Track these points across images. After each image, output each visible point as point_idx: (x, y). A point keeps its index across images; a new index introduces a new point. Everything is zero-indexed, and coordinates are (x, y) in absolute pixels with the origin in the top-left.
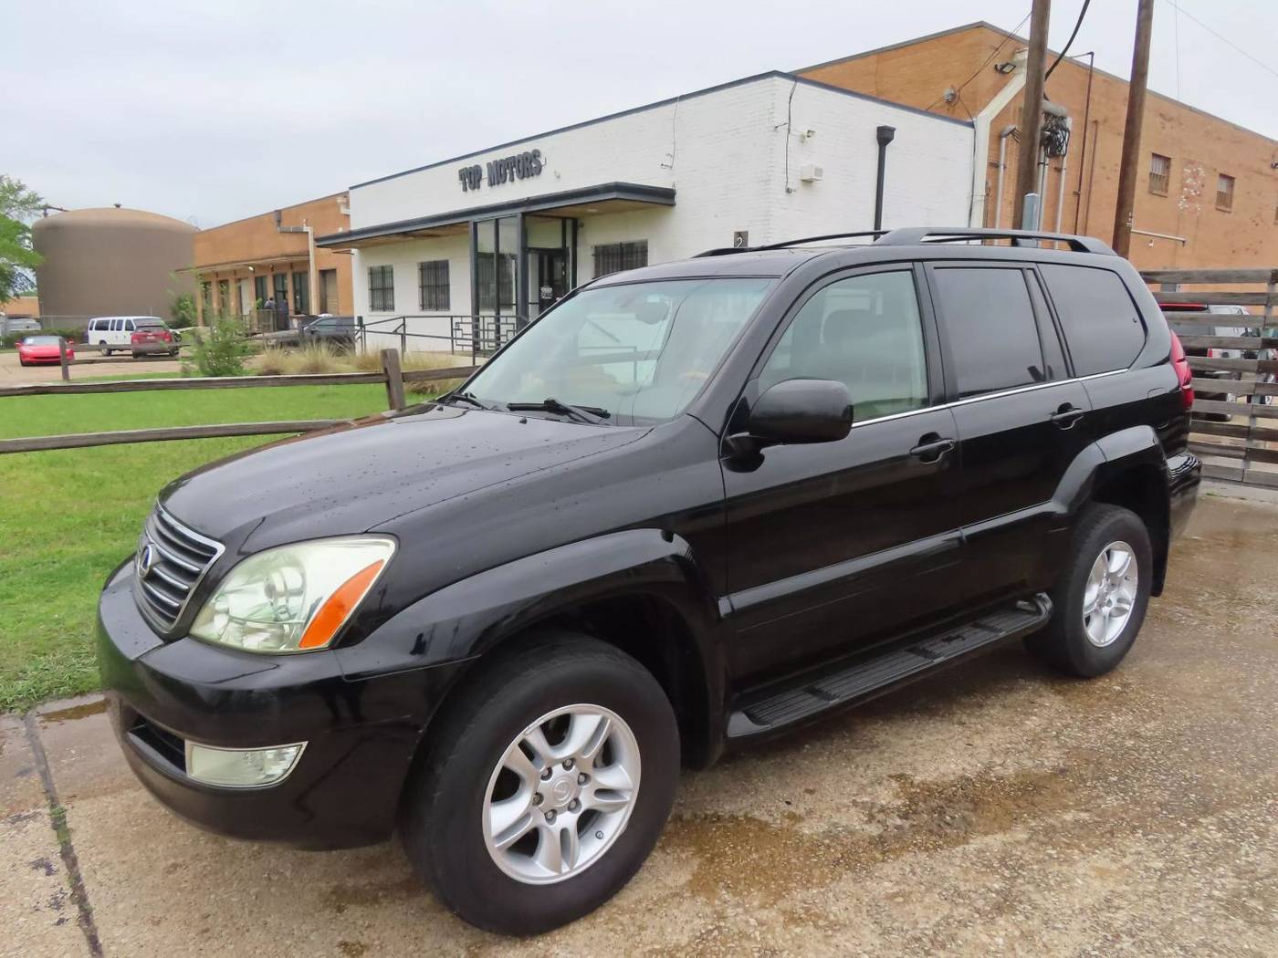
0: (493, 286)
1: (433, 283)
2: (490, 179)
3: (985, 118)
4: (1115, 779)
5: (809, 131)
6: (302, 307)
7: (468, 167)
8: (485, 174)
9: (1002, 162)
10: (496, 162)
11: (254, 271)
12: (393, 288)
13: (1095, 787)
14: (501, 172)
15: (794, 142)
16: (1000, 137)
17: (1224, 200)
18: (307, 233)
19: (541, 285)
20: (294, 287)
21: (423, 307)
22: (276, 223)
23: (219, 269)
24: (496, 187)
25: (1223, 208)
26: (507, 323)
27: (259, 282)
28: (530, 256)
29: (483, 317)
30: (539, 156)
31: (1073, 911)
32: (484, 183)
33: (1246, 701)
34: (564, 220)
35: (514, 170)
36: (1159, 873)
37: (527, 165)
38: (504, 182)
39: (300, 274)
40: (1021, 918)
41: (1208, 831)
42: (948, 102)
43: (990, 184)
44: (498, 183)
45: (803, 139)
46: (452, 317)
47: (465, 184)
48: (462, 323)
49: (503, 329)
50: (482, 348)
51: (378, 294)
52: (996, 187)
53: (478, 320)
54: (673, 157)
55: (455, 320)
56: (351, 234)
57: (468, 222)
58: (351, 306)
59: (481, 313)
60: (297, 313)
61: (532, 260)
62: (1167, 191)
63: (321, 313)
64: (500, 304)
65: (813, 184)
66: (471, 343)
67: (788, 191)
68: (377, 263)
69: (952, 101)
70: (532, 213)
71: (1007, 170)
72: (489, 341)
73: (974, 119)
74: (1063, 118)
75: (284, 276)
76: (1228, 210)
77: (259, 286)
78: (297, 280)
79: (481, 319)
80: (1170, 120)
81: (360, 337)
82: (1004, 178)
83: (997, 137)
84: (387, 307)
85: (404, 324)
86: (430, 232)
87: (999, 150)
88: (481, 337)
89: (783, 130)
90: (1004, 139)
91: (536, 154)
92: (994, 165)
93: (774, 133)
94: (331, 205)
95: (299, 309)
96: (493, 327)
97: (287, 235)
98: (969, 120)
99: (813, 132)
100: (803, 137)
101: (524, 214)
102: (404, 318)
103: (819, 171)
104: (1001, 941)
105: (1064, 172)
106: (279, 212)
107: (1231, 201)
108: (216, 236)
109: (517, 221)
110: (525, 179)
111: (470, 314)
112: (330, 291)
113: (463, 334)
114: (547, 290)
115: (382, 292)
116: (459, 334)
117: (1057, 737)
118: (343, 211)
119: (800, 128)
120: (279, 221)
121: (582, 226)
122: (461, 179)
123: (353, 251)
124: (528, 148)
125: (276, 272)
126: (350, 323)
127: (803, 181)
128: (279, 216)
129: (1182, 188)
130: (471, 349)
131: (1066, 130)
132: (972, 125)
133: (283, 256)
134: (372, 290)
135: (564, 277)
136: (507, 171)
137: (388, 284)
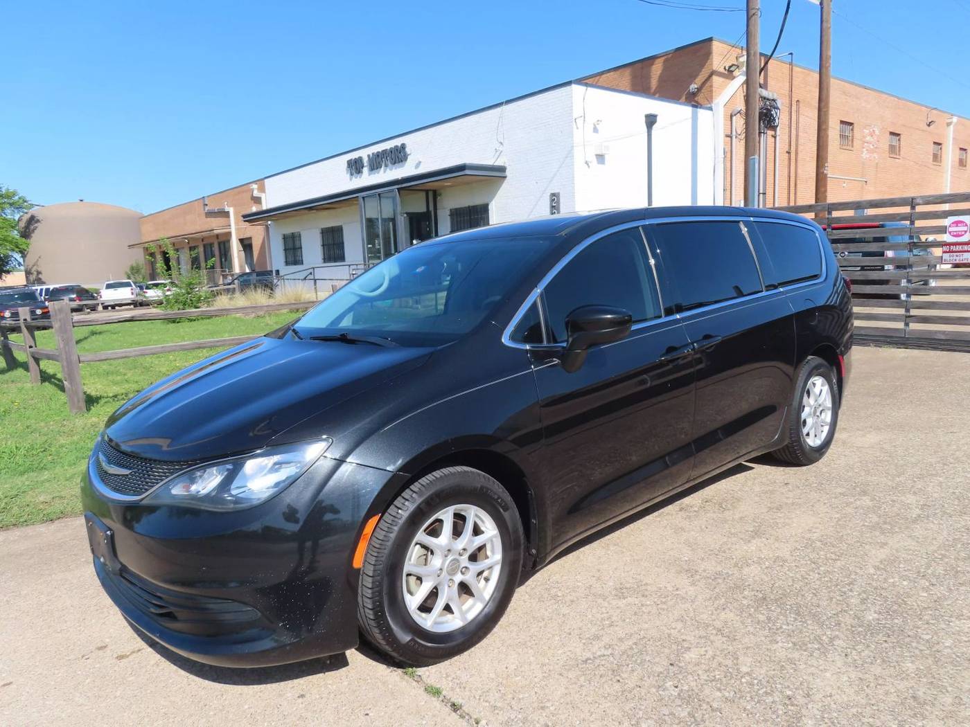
1: (331, 242)
3: (720, 103)
5: (597, 121)
7: (353, 158)
8: (366, 163)
9: (734, 133)
11: (188, 243)
12: (301, 248)
15: (588, 128)
16: (731, 116)
17: (894, 151)
18: (229, 212)
19: (412, 238)
21: (325, 260)
22: (203, 207)
24: (374, 172)
25: (894, 156)
27: (194, 250)
28: (403, 218)
32: (366, 170)
39: (224, 242)
42: (694, 94)
43: (727, 150)
45: (594, 126)
46: (349, 266)
48: (357, 269)
51: (290, 253)
52: (731, 150)
54: (503, 144)
55: (351, 267)
56: (270, 210)
57: (358, 197)
58: (269, 264)
59: (369, 262)
61: (405, 221)
62: (853, 147)
65: (604, 157)
67: (587, 163)
68: (289, 230)
69: (696, 92)
70: (405, 188)
71: (738, 139)
73: (712, 105)
74: (775, 100)
75: (212, 245)
76: (897, 156)
78: (222, 247)
82: (736, 145)
83: (729, 116)
84: (297, 261)
85: (313, 273)
86: (328, 206)
87: (731, 125)
90: (734, 117)
92: (729, 136)
93: (573, 124)
94: (246, 190)
97: (213, 215)
98: (709, 106)
99: (601, 121)
101: (400, 189)
102: (314, 268)
103: (607, 148)
105: (778, 138)
107: (899, 151)
109: (396, 194)
111: (362, 262)
115: (294, 252)
118: (256, 194)
119: (592, 118)
120: (206, 205)
121: (440, 195)
123: (271, 223)
124: (397, 142)
125: (206, 242)
126: (269, 274)
127: (597, 156)
128: (206, 200)
129: (863, 144)
131: (778, 108)
132: (711, 109)
133: (209, 230)
134: (286, 249)
135: (428, 232)
137: (297, 245)
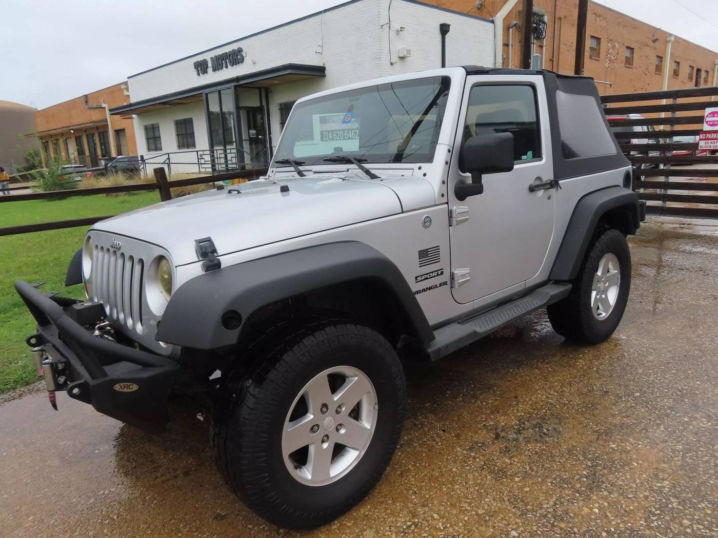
0: (221, 131)
1: (184, 132)
2: (213, 67)
3: (500, 17)
4: (638, 394)
5: (401, 28)
6: (106, 153)
7: (199, 60)
8: (210, 64)
9: (510, 43)
10: (216, 56)
11: (74, 133)
12: (160, 137)
13: (628, 401)
14: (220, 62)
15: (393, 34)
16: (509, 28)
17: (629, 62)
18: (105, 108)
19: (249, 128)
20: (100, 141)
21: (179, 147)
22: (85, 103)
23: (51, 132)
24: (217, 72)
25: (628, 66)
26: (231, 153)
27: (78, 140)
28: (241, 112)
29: (217, 150)
30: (242, 51)
31: (637, 485)
32: (210, 70)
33: (699, 339)
34: (260, 89)
35: (227, 61)
36: (681, 453)
37: (235, 57)
38: (222, 68)
39: (103, 133)
40: (606, 493)
41: (702, 422)
42: (479, 9)
43: (504, 56)
44: (218, 69)
45: (398, 32)
46: (197, 152)
47: (198, 71)
48: (204, 155)
49: (229, 157)
50: (217, 169)
51: (151, 141)
52: (508, 58)
53: (213, 152)
54: (322, 47)
55: (199, 153)
56: (131, 105)
57: (202, 93)
58: (136, 150)
59: (215, 148)
60: (103, 156)
61: (243, 115)
62: (599, 57)
63: (119, 155)
64: (226, 142)
65: (406, 59)
66: (210, 166)
67: (392, 64)
68: (150, 122)
69: (481, 8)
70: (241, 86)
71: (513, 47)
72: (221, 164)
73: (494, 18)
74: (543, 16)
75: (93, 135)
76: (631, 67)
77: (79, 142)
78: (102, 136)
79: (215, 151)
80: (600, 16)
81: (143, 168)
82: (512, 53)
83: (507, 28)
84: (158, 148)
85: (169, 158)
86: (179, 101)
87: (508, 36)
88: (216, 162)
89: (386, 28)
90: (511, 29)
91: (240, 50)
92: (506, 45)
93: (381, 29)
94: (117, 90)
95: (104, 154)
96: (223, 156)
97: (92, 110)
98: (491, 19)
99: (404, 28)
100: (398, 31)
101: (235, 86)
102: (168, 154)
103: (409, 51)
104: (597, 511)
105: (544, 48)
106: (86, 96)
107: (633, 62)
108: (48, 113)
109: (231, 91)
110: (235, 66)
111: (208, 149)
112: (123, 142)
113: (205, 161)
114: (253, 132)
115: (154, 141)
116: (203, 161)
117: (597, 371)
118: (126, 93)
119: (396, 26)
120: (87, 102)
121: (271, 92)
122: (195, 68)
123: (134, 116)
124: (235, 47)
125: (87, 133)
126: (136, 159)
127: (399, 57)
128: (86, 98)
129: (607, 55)
130: (211, 170)
131: (545, 23)
132: (493, 22)
133: (91, 122)
134: (148, 139)
135: (263, 124)
136: (223, 62)
137: (157, 135)
